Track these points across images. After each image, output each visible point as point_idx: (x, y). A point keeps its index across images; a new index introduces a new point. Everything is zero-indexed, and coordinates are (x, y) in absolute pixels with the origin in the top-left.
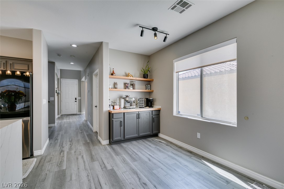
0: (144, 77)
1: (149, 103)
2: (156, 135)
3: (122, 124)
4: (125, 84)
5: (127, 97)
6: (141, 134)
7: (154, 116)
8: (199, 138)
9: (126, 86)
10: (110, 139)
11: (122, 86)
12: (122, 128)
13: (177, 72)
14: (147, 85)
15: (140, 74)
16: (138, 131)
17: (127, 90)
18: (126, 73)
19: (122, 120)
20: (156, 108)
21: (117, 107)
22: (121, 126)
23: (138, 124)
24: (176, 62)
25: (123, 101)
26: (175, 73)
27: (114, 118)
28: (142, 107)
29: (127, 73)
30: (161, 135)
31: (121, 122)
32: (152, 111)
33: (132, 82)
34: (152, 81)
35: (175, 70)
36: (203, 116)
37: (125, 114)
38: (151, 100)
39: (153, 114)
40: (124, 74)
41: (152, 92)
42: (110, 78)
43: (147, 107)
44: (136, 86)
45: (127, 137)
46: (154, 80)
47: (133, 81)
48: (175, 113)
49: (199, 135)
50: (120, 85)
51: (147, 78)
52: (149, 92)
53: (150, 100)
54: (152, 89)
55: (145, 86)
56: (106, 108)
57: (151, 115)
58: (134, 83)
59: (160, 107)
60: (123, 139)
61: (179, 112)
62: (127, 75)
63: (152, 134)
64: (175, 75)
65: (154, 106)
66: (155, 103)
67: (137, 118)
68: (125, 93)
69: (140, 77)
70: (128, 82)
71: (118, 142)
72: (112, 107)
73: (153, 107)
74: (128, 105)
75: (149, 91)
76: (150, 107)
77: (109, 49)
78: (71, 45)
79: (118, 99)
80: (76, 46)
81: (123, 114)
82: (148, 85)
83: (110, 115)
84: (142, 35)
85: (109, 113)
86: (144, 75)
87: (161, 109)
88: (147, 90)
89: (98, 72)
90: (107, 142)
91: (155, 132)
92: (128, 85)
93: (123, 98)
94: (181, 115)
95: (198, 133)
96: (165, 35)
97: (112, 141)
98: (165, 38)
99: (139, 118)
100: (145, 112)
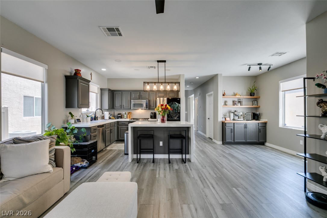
0: (251, 95)
1: (256, 117)
2: (263, 144)
3: (232, 131)
4: (233, 101)
5: (235, 111)
6: (248, 141)
7: (260, 128)
8: (302, 144)
9: (234, 103)
10: (223, 141)
11: (231, 103)
12: (233, 133)
13: (282, 91)
14: (253, 102)
15: (247, 93)
16: (245, 137)
17: (235, 106)
18: (234, 93)
19: (233, 128)
20: (263, 120)
21: (228, 119)
22: (231, 132)
23: (245, 132)
24: (282, 82)
25: (232, 115)
26: (280, 91)
27: (226, 126)
28: (249, 120)
29: (236, 93)
30: (267, 144)
31: (231, 129)
32: (259, 123)
33: (239, 99)
34: (259, 97)
35: (282, 89)
37: (235, 124)
38: (258, 114)
39: (260, 126)
40: (233, 94)
41: (259, 107)
42: (223, 98)
43: (254, 120)
44: (244, 103)
45: (236, 141)
46: (261, 97)
47: (241, 99)
48: (281, 125)
50: (230, 103)
51: (254, 96)
52: (256, 108)
53: (256, 114)
54: (259, 105)
55: (252, 103)
56: (220, 119)
57: (257, 127)
58: (241, 100)
59: (267, 120)
60: (233, 142)
61: (285, 125)
62: (235, 95)
63: (258, 142)
64: (281, 94)
65: (261, 119)
66: (262, 117)
67: (245, 128)
68: (233, 108)
69: (247, 96)
70: (236, 100)
71: (230, 143)
72: (224, 119)
73: (259, 120)
74: (236, 118)
75: (256, 106)
76: (256, 120)
77: (223, 76)
78: (195, 78)
79: (228, 113)
81: (233, 124)
82: (255, 102)
83: (223, 124)
84: (249, 70)
85: (223, 123)
86: (250, 93)
87: (268, 122)
88: (254, 106)
89: (212, 94)
90: (221, 143)
91: (261, 141)
92: (236, 102)
93: (232, 113)
94: (287, 127)
95: (301, 141)
96: (269, 66)
97: (225, 142)
98: (269, 68)
99: (246, 128)
100: (253, 124)
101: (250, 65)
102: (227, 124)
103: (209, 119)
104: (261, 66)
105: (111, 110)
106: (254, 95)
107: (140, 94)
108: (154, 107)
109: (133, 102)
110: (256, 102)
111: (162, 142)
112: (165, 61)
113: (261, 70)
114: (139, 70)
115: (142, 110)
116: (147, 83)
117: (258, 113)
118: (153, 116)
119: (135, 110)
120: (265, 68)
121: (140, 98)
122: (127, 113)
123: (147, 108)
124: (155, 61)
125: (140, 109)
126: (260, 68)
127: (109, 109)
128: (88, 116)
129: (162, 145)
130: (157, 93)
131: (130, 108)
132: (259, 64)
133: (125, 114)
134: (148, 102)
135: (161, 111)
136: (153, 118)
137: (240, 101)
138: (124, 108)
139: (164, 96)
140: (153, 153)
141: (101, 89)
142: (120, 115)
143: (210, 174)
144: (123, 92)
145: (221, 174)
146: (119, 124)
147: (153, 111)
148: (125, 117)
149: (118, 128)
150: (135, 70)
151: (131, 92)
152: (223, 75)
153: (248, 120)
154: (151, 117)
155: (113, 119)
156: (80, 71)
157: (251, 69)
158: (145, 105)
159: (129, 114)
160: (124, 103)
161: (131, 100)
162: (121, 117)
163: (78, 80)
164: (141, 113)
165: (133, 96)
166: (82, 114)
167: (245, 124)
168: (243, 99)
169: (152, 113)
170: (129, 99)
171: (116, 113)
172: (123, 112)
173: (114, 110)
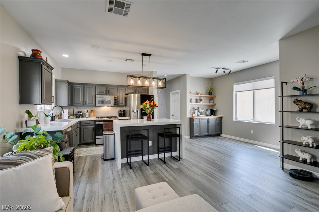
0: (209, 94)
1: (213, 113)
2: (219, 135)
4: (196, 99)
5: (199, 108)
6: (210, 133)
7: (218, 122)
8: (253, 133)
9: (197, 101)
10: (190, 135)
12: (199, 128)
13: (235, 92)
15: (206, 92)
16: (208, 131)
17: (198, 104)
18: (197, 92)
19: (199, 123)
20: (219, 116)
21: (194, 115)
22: (198, 127)
23: (208, 126)
24: (235, 85)
25: (196, 111)
27: (195, 121)
29: (198, 92)
30: (222, 135)
31: (198, 124)
32: (217, 118)
33: (201, 98)
34: (215, 96)
35: (235, 90)
36: (255, 120)
37: (201, 119)
39: (218, 120)
40: (196, 93)
41: (215, 105)
43: (212, 116)
44: (204, 101)
45: (201, 134)
46: (216, 96)
47: (202, 97)
48: (234, 119)
49: (252, 132)
50: (194, 100)
53: (214, 110)
54: (215, 103)
55: (209, 101)
56: (188, 115)
57: (216, 121)
59: (222, 115)
60: (199, 136)
61: (237, 118)
62: (198, 94)
63: (217, 134)
64: (234, 93)
65: (217, 115)
66: (218, 113)
68: (196, 105)
69: (206, 95)
70: (198, 98)
71: (197, 137)
72: (191, 115)
74: (199, 114)
75: (212, 104)
76: (214, 116)
78: (164, 76)
79: (192, 110)
80: (166, 76)
81: (199, 119)
83: (191, 120)
84: (216, 73)
85: (190, 118)
86: (209, 93)
87: (223, 117)
88: (211, 104)
89: (178, 92)
90: (188, 137)
91: (218, 133)
92: (199, 100)
93: (196, 109)
94: (239, 120)
95: (251, 131)
96: (230, 71)
97: (193, 137)
98: (230, 72)
99: (209, 123)
100: (212, 119)
101: (217, 69)
102: (195, 120)
103: (173, 115)
104: (225, 70)
105: (70, 107)
106: (211, 94)
107: (107, 89)
108: (123, 104)
109: (99, 98)
110: (212, 100)
111: (151, 141)
112: (150, 55)
113: (225, 74)
114: (112, 61)
115: (108, 107)
116: (131, 77)
117: (215, 110)
118: (122, 114)
119: (100, 107)
120: (227, 72)
121: (107, 93)
122: (89, 110)
123: (115, 105)
124: (140, 54)
125: (106, 106)
126: (224, 72)
127: (67, 106)
128: (47, 116)
129: (151, 145)
130: (127, 89)
131: (94, 105)
132: (224, 69)
133: (87, 112)
134: (117, 98)
135: (149, 108)
136: (122, 115)
137: (201, 99)
138: (88, 105)
139: (134, 92)
140: (141, 155)
141: (55, 80)
142: (81, 113)
143: (210, 168)
144: (86, 87)
145: (219, 167)
146: (82, 125)
147: (122, 109)
148: (87, 116)
149: (80, 129)
150: (108, 61)
151: (96, 86)
152: (190, 75)
153: (208, 116)
154: (120, 115)
155: (73, 118)
156: (41, 52)
157: (218, 72)
158: (113, 102)
159: (92, 112)
160: (87, 99)
161: (95, 96)
162: (82, 116)
163: (42, 65)
164: (107, 110)
165: (98, 91)
166: (37, 112)
167: (208, 119)
168: (204, 97)
169: (121, 110)
170: (93, 94)
171: (76, 110)
172: (84, 110)
173: (74, 107)
